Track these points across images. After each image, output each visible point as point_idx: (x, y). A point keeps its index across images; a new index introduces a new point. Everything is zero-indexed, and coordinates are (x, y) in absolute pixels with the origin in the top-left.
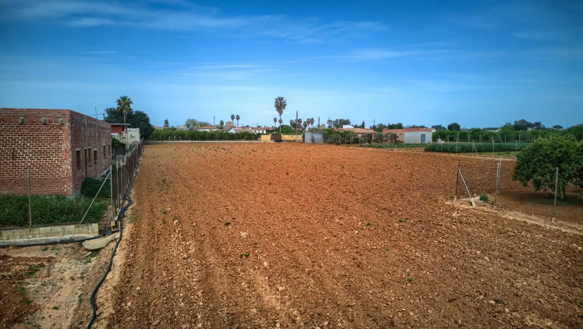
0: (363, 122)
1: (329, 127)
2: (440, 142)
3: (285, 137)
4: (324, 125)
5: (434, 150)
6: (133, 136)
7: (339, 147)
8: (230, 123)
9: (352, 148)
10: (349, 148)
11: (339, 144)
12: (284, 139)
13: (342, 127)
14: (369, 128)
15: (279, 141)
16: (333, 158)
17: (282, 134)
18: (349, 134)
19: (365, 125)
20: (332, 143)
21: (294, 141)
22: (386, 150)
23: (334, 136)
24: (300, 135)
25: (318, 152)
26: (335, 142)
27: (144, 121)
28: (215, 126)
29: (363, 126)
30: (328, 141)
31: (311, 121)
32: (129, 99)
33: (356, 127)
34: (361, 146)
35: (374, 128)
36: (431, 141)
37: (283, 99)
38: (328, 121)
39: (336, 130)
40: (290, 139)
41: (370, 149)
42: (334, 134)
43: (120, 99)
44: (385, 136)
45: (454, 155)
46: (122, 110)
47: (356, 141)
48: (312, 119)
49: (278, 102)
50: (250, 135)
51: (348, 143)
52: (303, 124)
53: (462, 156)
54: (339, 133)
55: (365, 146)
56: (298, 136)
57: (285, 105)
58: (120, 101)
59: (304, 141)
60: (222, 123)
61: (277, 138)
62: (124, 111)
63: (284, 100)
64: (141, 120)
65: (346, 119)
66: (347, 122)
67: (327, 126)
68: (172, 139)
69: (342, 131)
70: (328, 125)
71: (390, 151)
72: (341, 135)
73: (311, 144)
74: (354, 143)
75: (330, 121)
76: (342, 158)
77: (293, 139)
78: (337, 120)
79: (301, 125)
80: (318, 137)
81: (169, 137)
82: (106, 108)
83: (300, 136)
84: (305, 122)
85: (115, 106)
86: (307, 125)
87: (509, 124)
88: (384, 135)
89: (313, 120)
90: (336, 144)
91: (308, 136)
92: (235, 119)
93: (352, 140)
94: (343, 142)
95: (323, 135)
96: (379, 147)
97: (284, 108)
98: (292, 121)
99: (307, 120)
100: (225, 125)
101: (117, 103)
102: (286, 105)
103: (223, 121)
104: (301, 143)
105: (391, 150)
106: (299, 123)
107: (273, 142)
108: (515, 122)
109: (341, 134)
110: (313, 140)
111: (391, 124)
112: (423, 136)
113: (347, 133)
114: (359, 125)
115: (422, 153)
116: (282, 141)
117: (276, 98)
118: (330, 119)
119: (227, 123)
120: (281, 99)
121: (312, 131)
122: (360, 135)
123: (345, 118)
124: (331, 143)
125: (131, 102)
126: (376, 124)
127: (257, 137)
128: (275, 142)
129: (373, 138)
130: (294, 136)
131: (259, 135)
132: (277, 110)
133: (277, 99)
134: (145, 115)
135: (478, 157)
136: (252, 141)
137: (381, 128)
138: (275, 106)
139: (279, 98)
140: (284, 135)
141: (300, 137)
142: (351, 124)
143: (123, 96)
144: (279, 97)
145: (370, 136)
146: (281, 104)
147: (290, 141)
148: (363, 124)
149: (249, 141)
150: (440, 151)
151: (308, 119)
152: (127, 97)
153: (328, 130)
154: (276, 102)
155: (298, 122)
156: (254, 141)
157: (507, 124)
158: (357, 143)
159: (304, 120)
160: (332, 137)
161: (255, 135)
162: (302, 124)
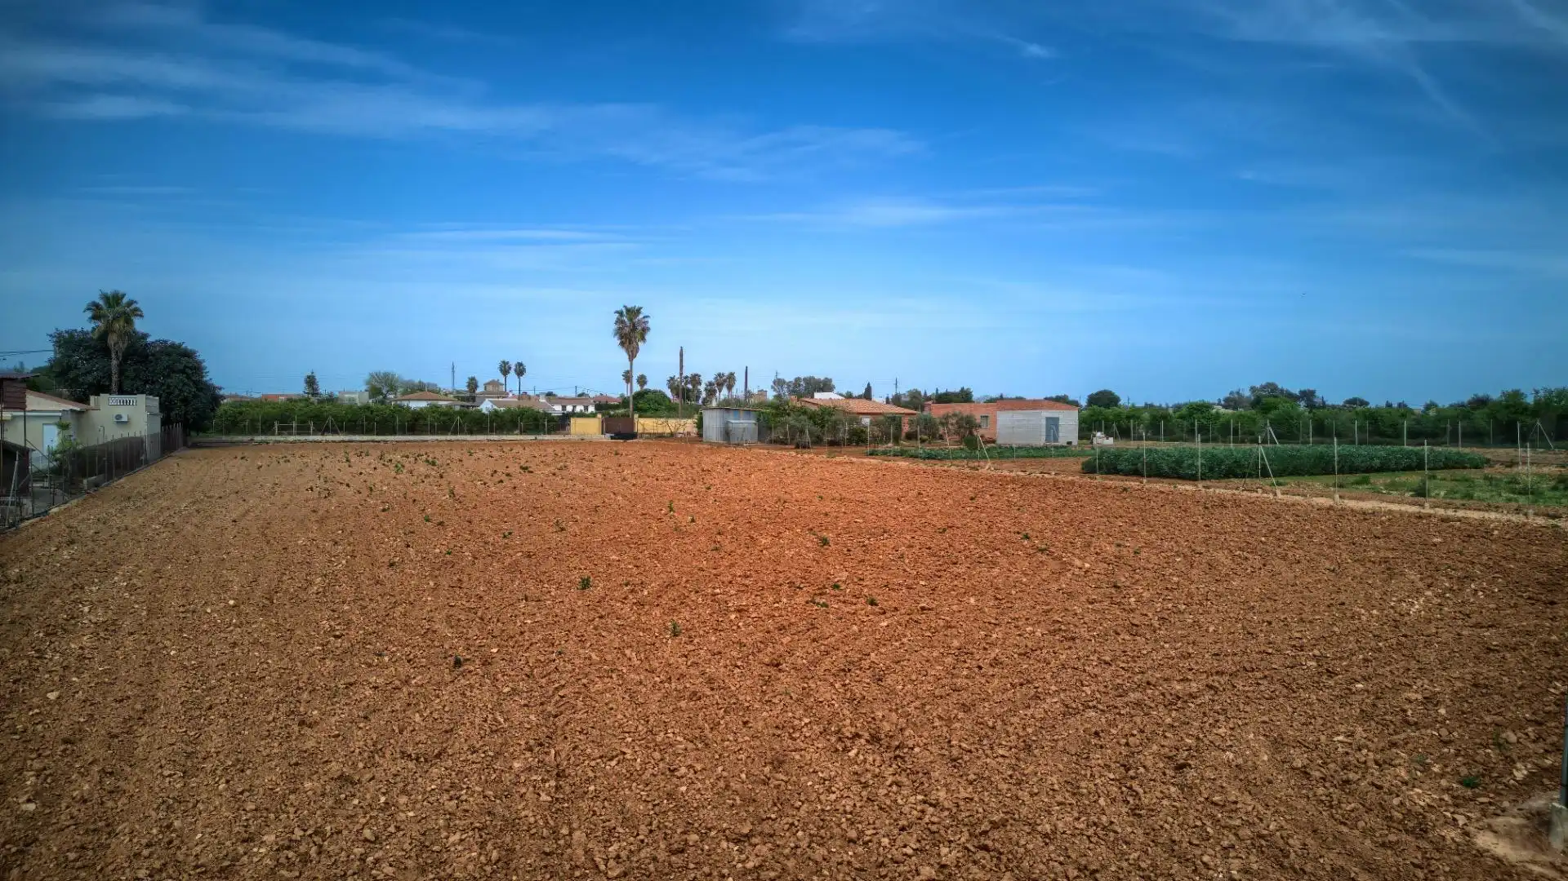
1: (778, 397)
2: (1101, 440)
3: (645, 424)
4: (762, 393)
5: (1115, 468)
6: (125, 419)
7: (806, 456)
8: (494, 383)
9: (845, 458)
10: (838, 459)
11: (804, 447)
12: (640, 432)
13: (812, 397)
14: (882, 400)
15: (626, 434)
16: (787, 497)
17: (636, 416)
18: (834, 418)
20: (783, 442)
21: (672, 435)
22: (953, 468)
23: (791, 420)
24: (690, 417)
25: (738, 475)
26: (793, 440)
27: (183, 372)
28: (451, 393)
29: (867, 395)
30: (773, 436)
31: (727, 381)
32: (131, 303)
33: (849, 396)
34: (872, 454)
35: (896, 400)
36: (1074, 437)
37: (638, 311)
38: (774, 382)
39: (794, 401)
40: (660, 430)
41: (903, 464)
42: (789, 415)
43: (101, 303)
44: (942, 424)
45: (1188, 487)
46: (104, 336)
47: (858, 438)
48: (731, 377)
49: (623, 322)
50: (536, 419)
51: (832, 443)
52: (706, 390)
53: (1221, 490)
54: (805, 413)
55: (885, 453)
56: (683, 421)
57: (645, 330)
58: (97, 306)
59: (700, 435)
60: (473, 384)
61: (621, 428)
62: (112, 339)
63: (641, 316)
64: (171, 370)
65: (822, 379)
66: (826, 386)
67: (771, 395)
68: (285, 429)
69: (814, 408)
70: (775, 393)
71: (967, 470)
72: (810, 418)
73: (719, 446)
74: (850, 443)
75: (779, 383)
76: (817, 499)
77: (668, 431)
78: (798, 380)
79: (699, 392)
80: (744, 424)
81: (276, 425)
82: (52, 331)
83: (690, 421)
84: (711, 384)
85: (84, 324)
86: (715, 391)
87: (1238, 393)
88: (938, 421)
89: (734, 379)
90: (797, 447)
91: (713, 422)
92: (512, 374)
93: (843, 434)
94: (818, 441)
95: (758, 420)
96: (930, 457)
97: (643, 339)
98: (672, 379)
99: (716, 378)
100: (480, 389)
101: (89, 314)
102: (648, 329)
103: (477, 378)
104: (692, 441)
105: (972, 468)
106: (694, 386)
107: (606, 438)
109: (812, 417)
110: (727, 434)
111: (942, 391)
112: (1053, 423)
113: (830, 414)
114: (856, 393)
115: (1076, 478)
116: (634, 436)
117: (620, 308)
118: (779, 377)
119: (486, 385)
120: (633, 312)
121: (727, 407)
122: (866, 421)
123: (820, 376)
124: (781, 442)
125: (137, 312)
126: (903, 390)
127: (560, 424)
128: (612, 438)
129: (906, 429)
130: (672, 422)
131: (565, 419)
132: (622, 344)
133: (621, 313)
134: (188, 354)
135: (1280, 496)
136: (540, 437)
137: (916, 401)
138: (615, 335)
139: (628, 311)
140: (640, 417)
141: (688, 425)
142: (835, 391)
143: (109, 291)
144: (629, 306)
145: (895, 420)
146: (634, 328)
147: (661, 436)
148: (868, 390)
149: (533, 437)
150: (1136, 473)
151: (719, 375)
152: (124, 295)
153: (770, 405)
154: (619, 321)
155: (691, 382)
156: (547, 437)
158: (857, 444)
159: (707, 377)
160: (784, 424)
161: (551, 419)
162: (702, 388)
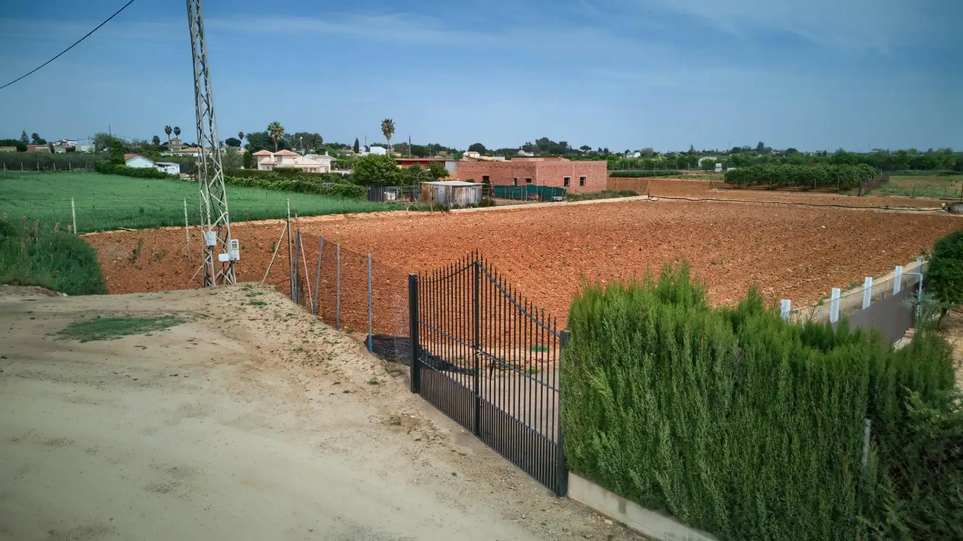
0: (357, 139)
19: (360, 144)
108: (537, 141)
157: (527, 143)
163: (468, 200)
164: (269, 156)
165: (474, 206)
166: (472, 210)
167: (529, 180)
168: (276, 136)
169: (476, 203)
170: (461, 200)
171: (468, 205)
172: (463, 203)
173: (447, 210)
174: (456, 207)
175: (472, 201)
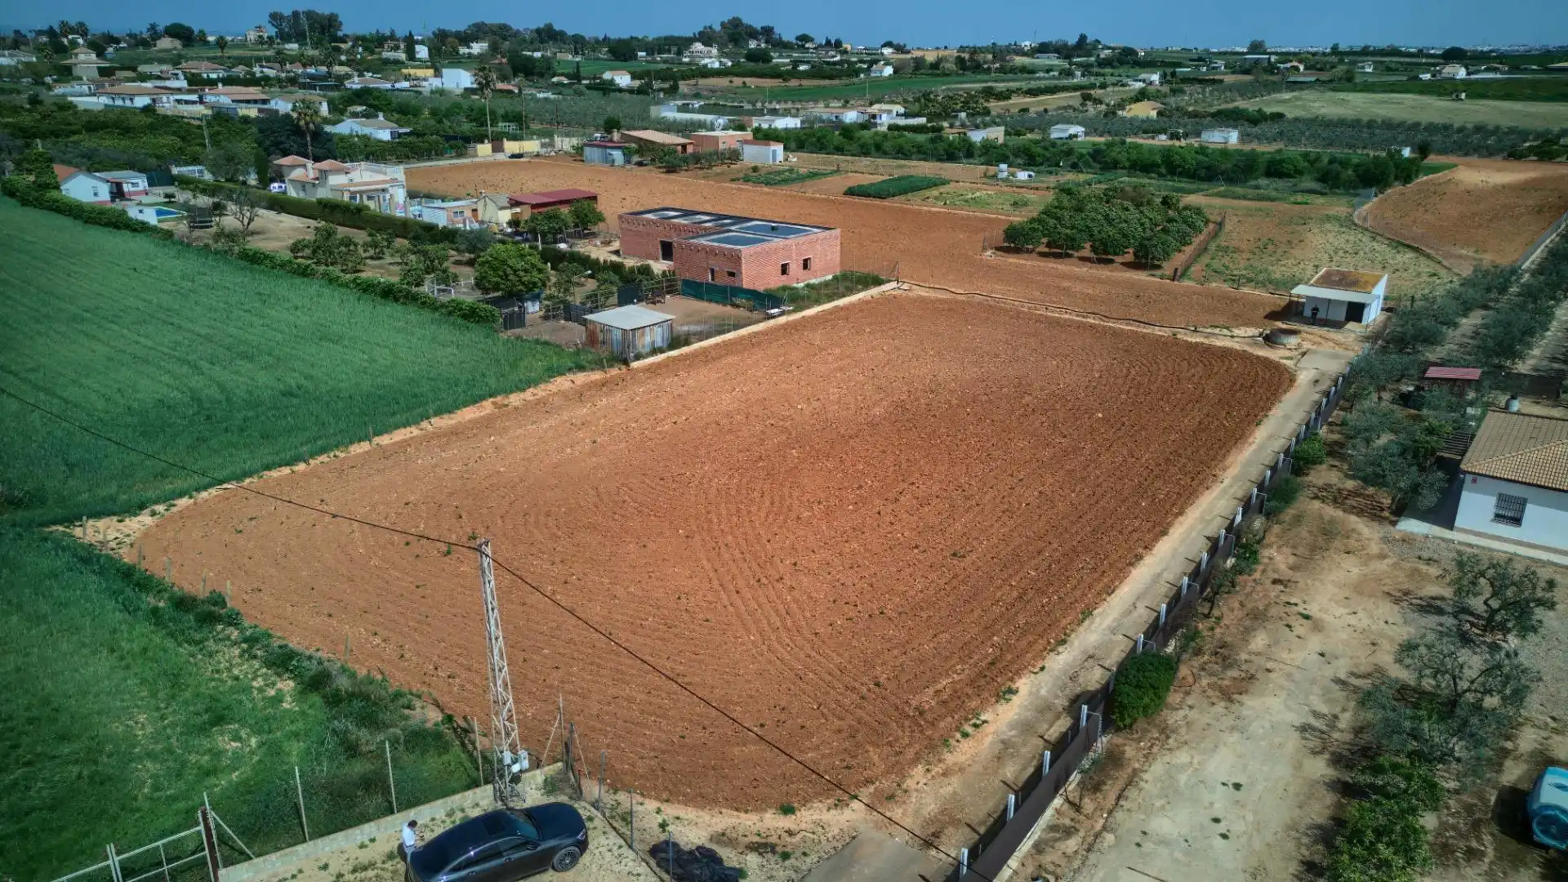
87: (710, 28)
91: (593, 154)
112: (774, 153)
163: (653, 343)
164: (304, 166)
165: (661, 351)
166: (660, 357)
167: (732, 274)
168: (307, 124)
169: (665, 346)
170: (643, 346)
171: (655, 351)
172: (647, 350)
173: (626, 362)
174: (638, 357)
175: (659, 343)
